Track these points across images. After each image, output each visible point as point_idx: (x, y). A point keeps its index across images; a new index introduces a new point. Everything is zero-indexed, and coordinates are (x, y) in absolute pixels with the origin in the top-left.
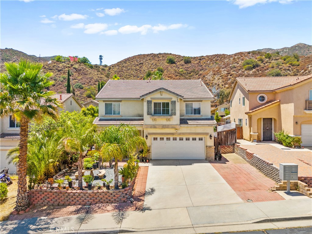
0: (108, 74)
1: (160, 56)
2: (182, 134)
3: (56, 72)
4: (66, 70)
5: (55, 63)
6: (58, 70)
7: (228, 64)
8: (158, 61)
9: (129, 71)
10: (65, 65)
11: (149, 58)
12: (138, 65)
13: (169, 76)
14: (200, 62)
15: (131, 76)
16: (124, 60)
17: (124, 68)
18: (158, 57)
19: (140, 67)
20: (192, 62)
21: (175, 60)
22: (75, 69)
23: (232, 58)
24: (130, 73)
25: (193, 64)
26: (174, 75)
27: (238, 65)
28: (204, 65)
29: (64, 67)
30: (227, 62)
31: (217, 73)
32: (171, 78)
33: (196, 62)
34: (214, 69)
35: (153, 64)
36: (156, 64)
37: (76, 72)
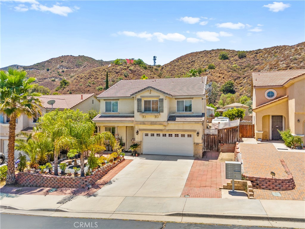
0: (160, 73)
1: (212, 53)
2: (170, 130)
3: (114, 74)
4: (123, 72)
5: (114, 66)
6: (116, 72)
7: (288, 57)
8: (211, 57)
9: (181, 70)
10: (122, 67)
11: (202, 55)
12: (190, 63)
13: (220, 73)
14: (256, 56)
15: (182, 75)
16: (177, 59)
17: (176, 67)
18: (211, 54)
19: (192, 65)
20: (247, 56)
21: (229, 56)
22: (131, 71)
23: (294, 49)
24: (181, 71)
25: (248, 59)
26: (226, 71)
27: (301, 56)
28: (260, 59)
29: (121, 69)
30: (287, 54)
31: (275, 67)
32: (222, 74)
33: (252, 56)
34: (271, 62)
35: (204, 61)
36: (207, 61)
37: (131, 73)
